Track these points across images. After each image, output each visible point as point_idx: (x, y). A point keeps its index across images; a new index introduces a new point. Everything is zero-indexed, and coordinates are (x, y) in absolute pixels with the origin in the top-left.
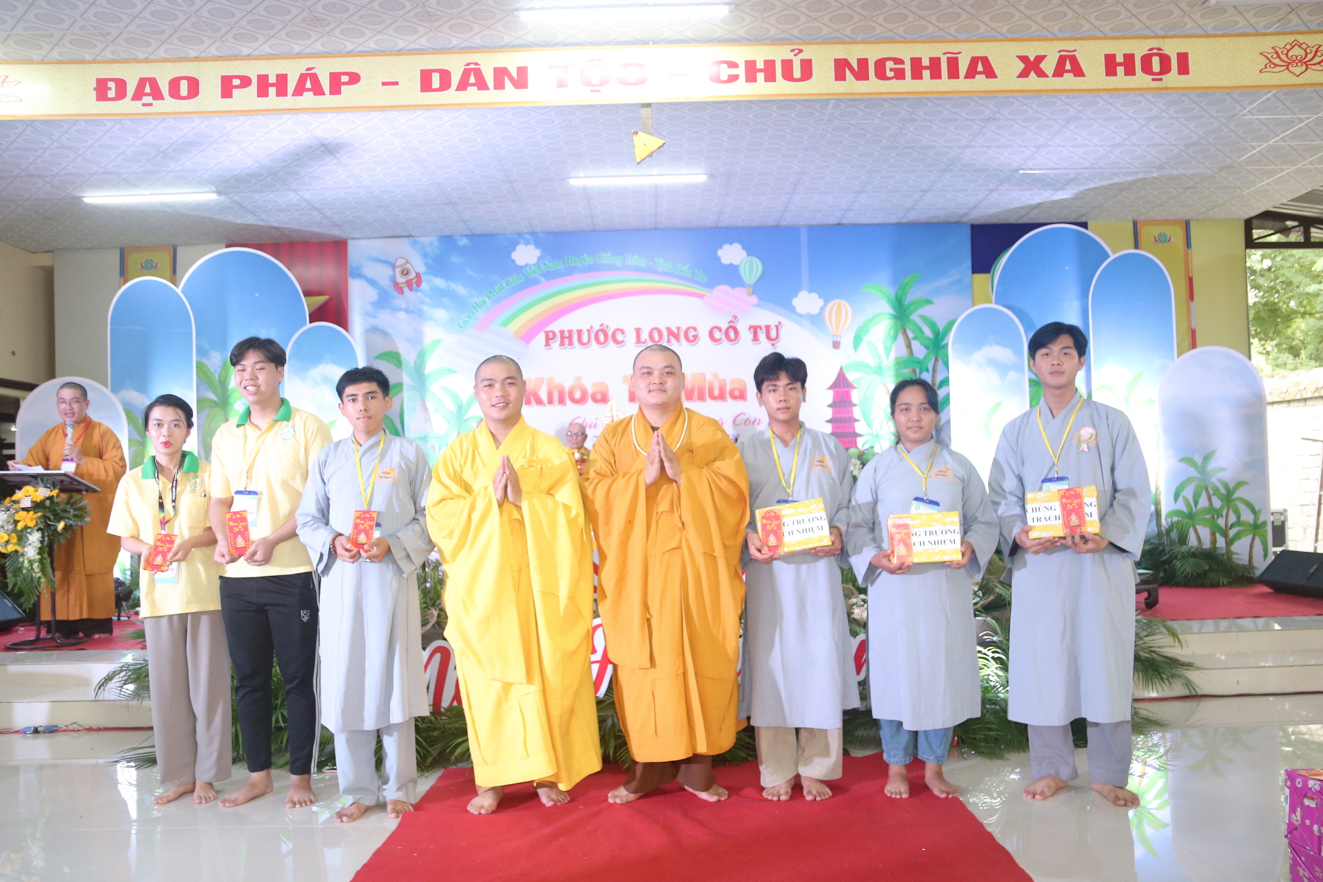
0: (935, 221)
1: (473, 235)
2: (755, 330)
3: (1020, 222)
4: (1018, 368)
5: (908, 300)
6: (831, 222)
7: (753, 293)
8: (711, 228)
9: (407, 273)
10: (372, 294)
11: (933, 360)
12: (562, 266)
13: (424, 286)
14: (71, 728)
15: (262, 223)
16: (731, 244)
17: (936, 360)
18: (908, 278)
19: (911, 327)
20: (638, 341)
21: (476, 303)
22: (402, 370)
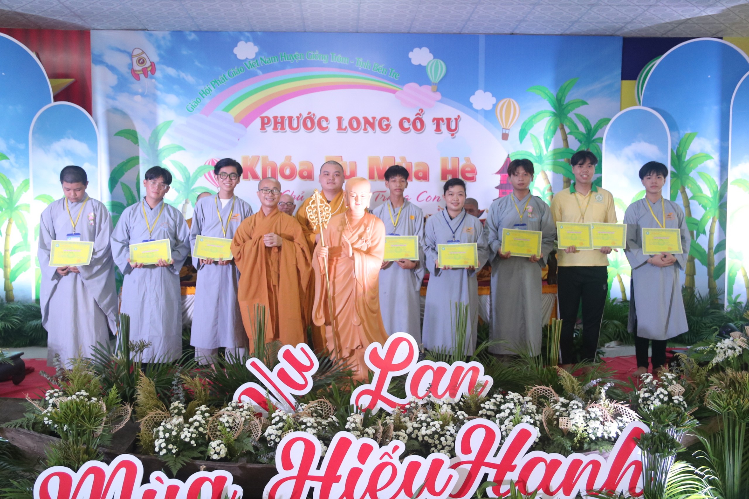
0: (593, 33)
1: (200, 31)
2: (438, 121)
3: (665, 36)
5: (567, 100)
6: (506, 32)
7: (437, 91)
8: (404, 33)
9: (143, 63)
10: (113, 79)
12: (277, 62)
13: (158, 74)
16: (420, 48)
18: (568, 82)
19: (568, 124)
20: (340, 128)
21: (202, 91)
22: (138, 145)
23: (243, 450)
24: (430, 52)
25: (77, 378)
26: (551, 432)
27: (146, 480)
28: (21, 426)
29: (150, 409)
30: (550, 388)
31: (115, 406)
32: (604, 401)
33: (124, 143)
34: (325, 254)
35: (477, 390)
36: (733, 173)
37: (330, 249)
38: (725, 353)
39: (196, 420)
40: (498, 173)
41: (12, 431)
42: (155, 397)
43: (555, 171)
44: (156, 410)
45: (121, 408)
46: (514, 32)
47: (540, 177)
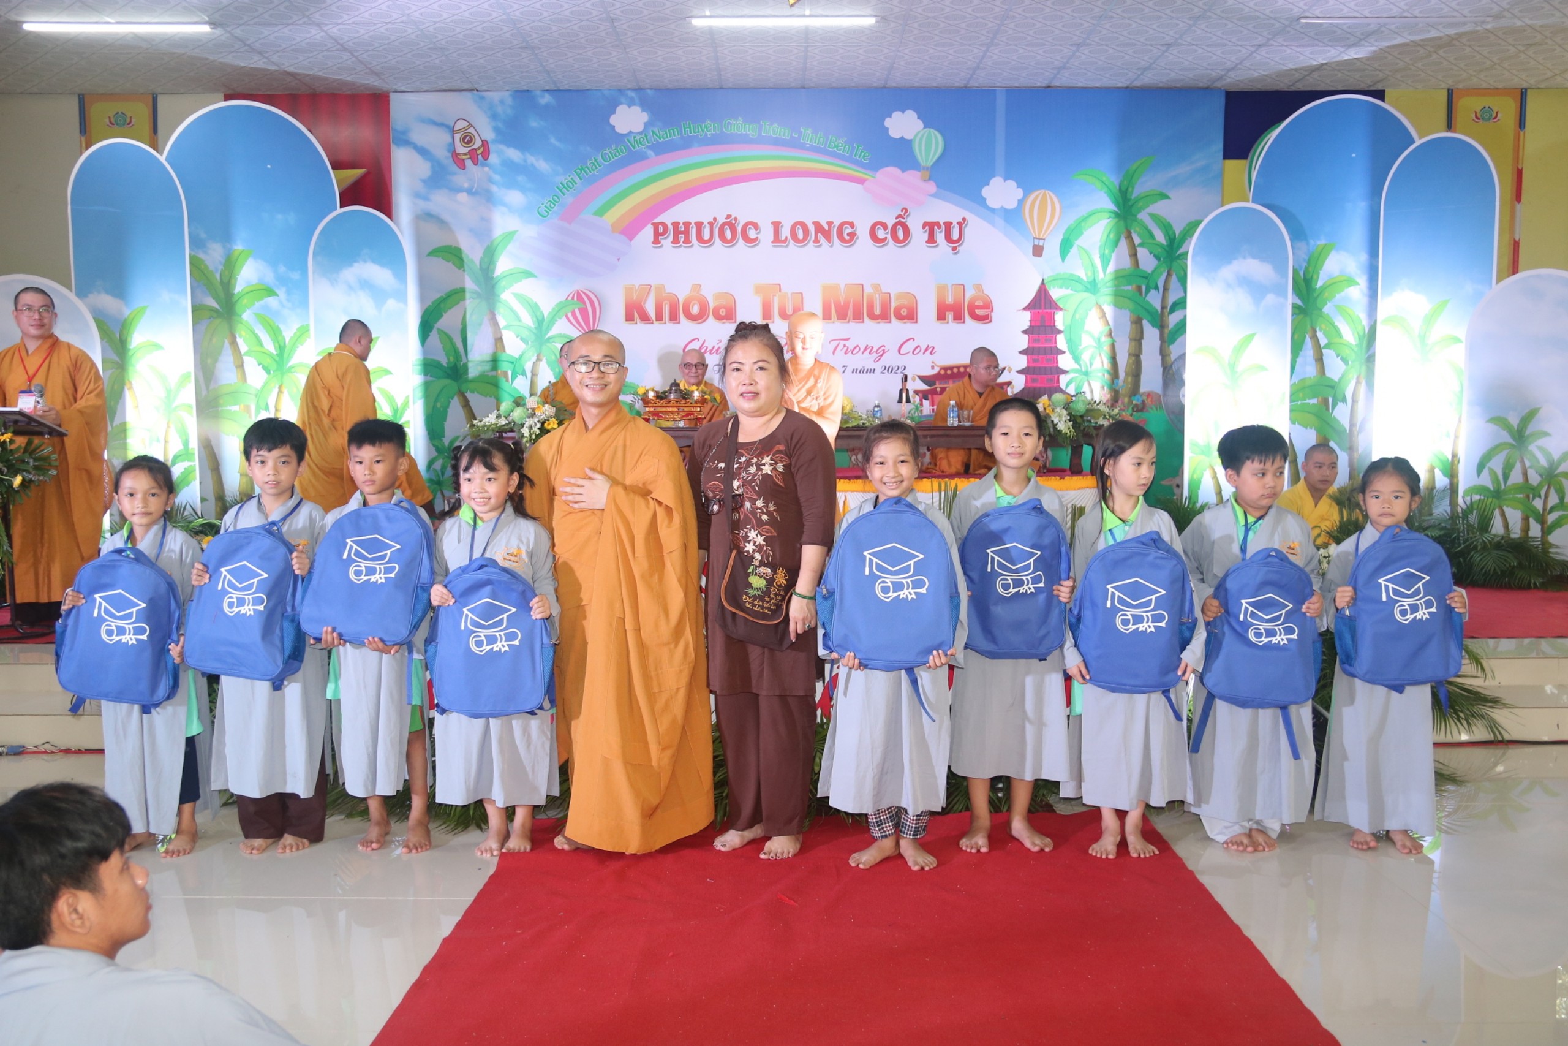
0: (1178, 85)
1: (559, 90)
2: (931, 227)
3: (1293, 89)
4: (1280, 291)
5: (1134, 194)
6: (1039, 84)
7: (929, 179)
8: (877, 88)
9: (469, 142)
11: (1165, 274)
12: (678, 137)
13: (493, 159)
14: (42, 749)
15: (273, 68)
17: (1169, 274)
18: (1138, 163)
19: (1137, 229)
20: (777, 239)
21: (562, 183)
22: (464, 271)
24: (919, 118)
33: (441, 268)
36: (1386, 305)
40: (1025, 309)
43: (1117, 305)
46: (1053, 84)
47: (1094, 314)
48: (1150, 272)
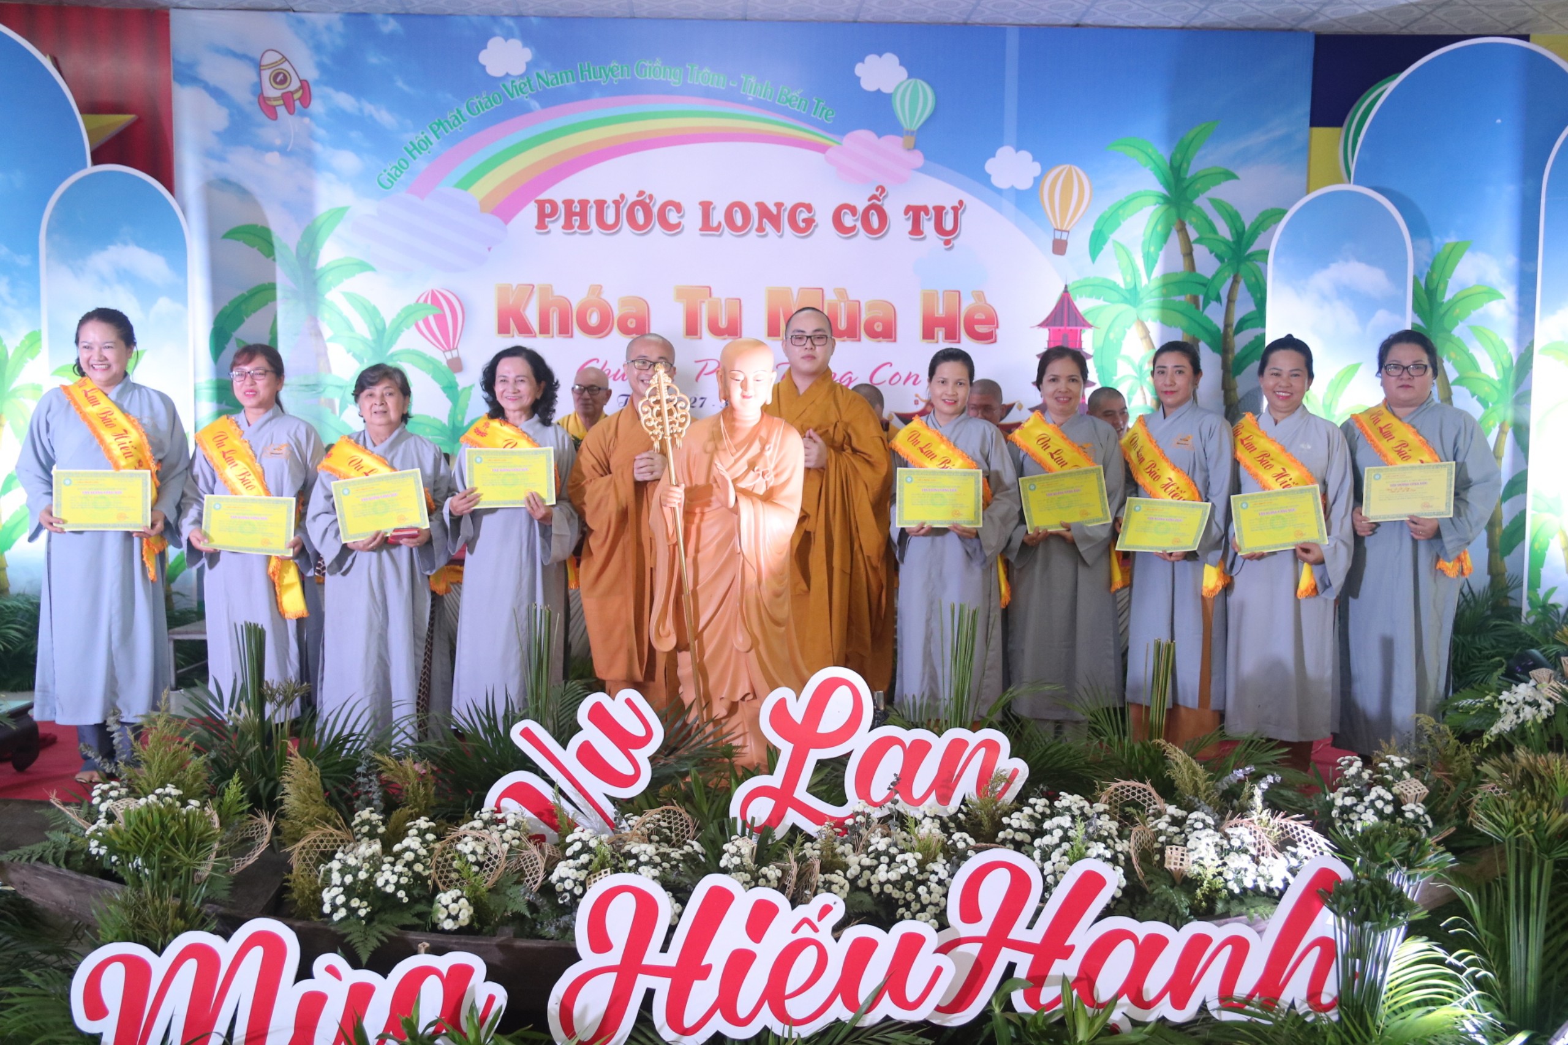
0: (1252, 25)
1: (408, 14)
2: (916, 213)
3: (1405, 32)
5: (1191, 171)
6: (1064, 21)
7: (915, 147)
8: (845, 22)
9: (284, 81)
11: (1230, 281)
12: (572, 82)
13: (317, 106)
16: (880, 54)
17: (1235, 281)
18: (1196, 131)
19: (1194, 220)
20: (706, 225)
21: (411, 143)
22: (274, 260)
23: (505, 911)
24: (901, 64)
25: (157, 758)
26: (1149, 878)
27: (304, 972)
28: (41, 859)
29: (310, 824)
30: (1148, 786)
31: (238, 818)
32: (1259, 812)
33: (241, 253)
34: (678, 502)
35: (993, 788)
36: (1545, 329)
37: (688, 491)
38: (1517, 712)
39: (407, 849)
40: (1043, 325)
41: (22, 868)
42: (322, 800)
43: (1165, 321)
44: (325, 827)
45: (250, 822)
46: (1082, 22)
47: (1134, 334)
48: (1209, 277)
